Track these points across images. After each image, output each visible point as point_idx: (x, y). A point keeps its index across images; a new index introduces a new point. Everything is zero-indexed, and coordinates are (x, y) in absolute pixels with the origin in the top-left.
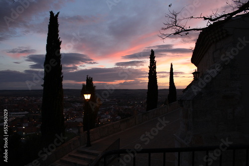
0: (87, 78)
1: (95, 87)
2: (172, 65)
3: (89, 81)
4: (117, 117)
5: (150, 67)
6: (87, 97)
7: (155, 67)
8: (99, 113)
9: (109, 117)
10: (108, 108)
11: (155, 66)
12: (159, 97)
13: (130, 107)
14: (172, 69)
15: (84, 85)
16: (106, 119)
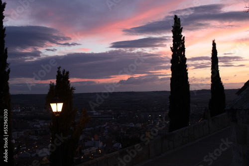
0: (59, 72)
1: (73, 89)
2: (214, 44)
3: (63, 78)
4: (115, 145)
5: (174, 49)
6: (57, 107)
7: (183, 49)
8: (81, 138)
9: (101, 144)
10: (97, 127)
11: (184, 46)
12: (192, 105)
13: (139, 125)
14: (214, 51)
15: (52, 86)
16: (94, 149)
